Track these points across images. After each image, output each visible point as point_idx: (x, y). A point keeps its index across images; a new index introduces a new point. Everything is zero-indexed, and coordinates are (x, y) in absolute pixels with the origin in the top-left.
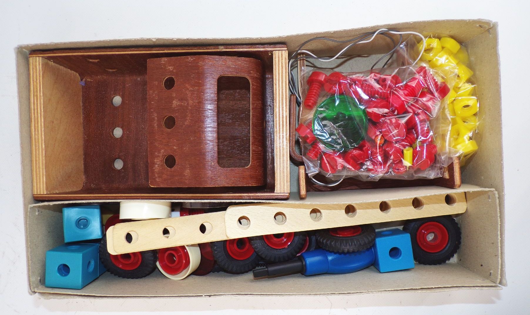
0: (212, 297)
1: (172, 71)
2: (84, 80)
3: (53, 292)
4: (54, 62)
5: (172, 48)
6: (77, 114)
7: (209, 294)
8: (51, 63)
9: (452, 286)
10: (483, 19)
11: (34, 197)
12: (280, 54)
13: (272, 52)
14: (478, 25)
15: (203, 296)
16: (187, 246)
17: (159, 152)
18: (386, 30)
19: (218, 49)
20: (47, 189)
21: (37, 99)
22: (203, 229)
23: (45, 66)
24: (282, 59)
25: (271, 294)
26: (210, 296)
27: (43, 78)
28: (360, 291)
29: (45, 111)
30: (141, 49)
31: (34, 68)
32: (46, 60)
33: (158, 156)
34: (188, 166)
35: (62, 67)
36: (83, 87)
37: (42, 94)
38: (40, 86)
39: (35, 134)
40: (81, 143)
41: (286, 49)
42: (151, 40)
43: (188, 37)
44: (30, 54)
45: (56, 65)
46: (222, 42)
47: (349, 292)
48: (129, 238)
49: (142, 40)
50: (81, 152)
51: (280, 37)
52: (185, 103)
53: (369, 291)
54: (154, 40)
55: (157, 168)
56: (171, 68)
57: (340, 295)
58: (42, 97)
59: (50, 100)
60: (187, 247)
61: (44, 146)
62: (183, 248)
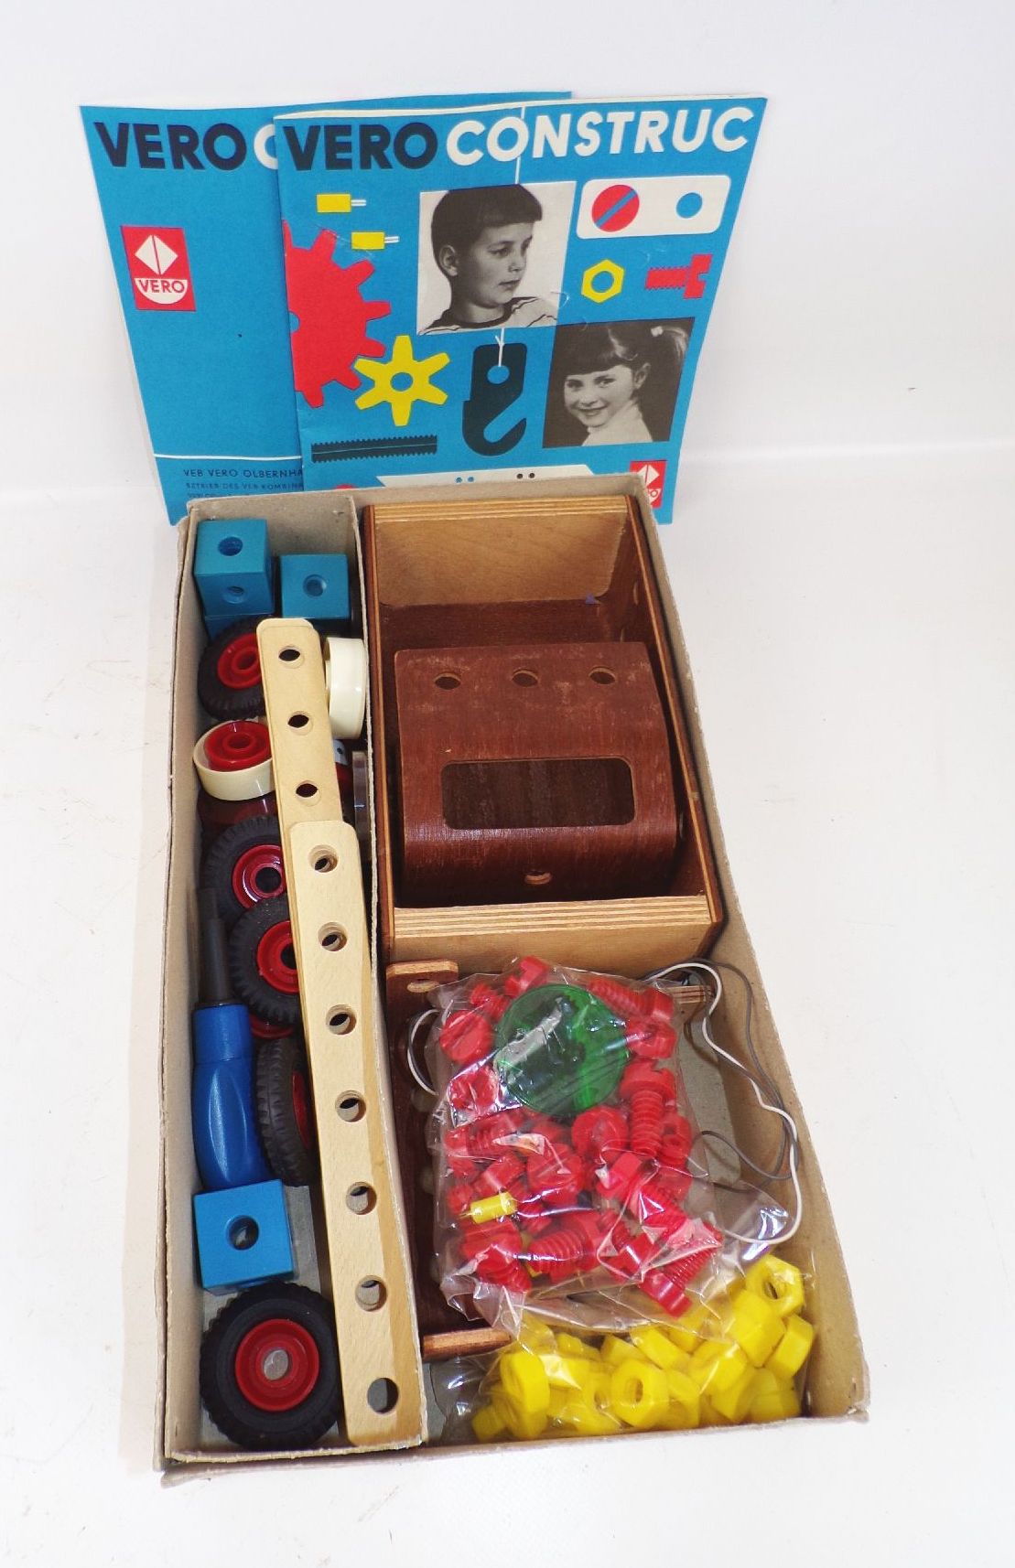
0: (168, 791)
1: (627, 680)
2: (597, 602)
3: (190, 534)
4: (623, 537)
5: (680, 714)
6: (527, 588)
7: (174, 786)
8: (620, 532)
9: (169, 1326)
10: (868, 1379)
11: (369, 506)
12: (701, 909)
13: (704, 893)
14: (854, 1380)
15: (171, 777)
16: (271, 762)
17: (465, 663)
18: (795, 1137)
19: (692, 790)
20: (384, 525)
21: (551, 507)
22: (306, 790)
23: (612, 520)
24: (690, 913)
25: (170, 903)
26: (171, 788)
27: (588, 515)
28: (166, 1096)
29: (529, 520)
30: (669, 658)
31: (607, 502)
32: (623, 522)
33: (457, 663)
34: (441, 708)
35: (614, 554)
36: (582, 602)
37: (559, 514)
38: (575, 511)
39: (486, 505)
40: (471, 598)
41: (715, 920)
42: (687, 672)
43: (703, 731)
44: (630, 497)
45: (618, 542)
46: (707, 798)
47: (165, 1070)
48: (289, 655)
49: (685, 657)
50: (453, 599)
51: (736, 901)
52: (567, 700)
53: (166, 1115)
54: (688, 676)
55: (434, 661)
56: (632, 677)
57: (160, 1050)
58: (554, 515)
59: (551, 529)
60: (269, 761)
61: (464, 518)
62: (268, 755)
